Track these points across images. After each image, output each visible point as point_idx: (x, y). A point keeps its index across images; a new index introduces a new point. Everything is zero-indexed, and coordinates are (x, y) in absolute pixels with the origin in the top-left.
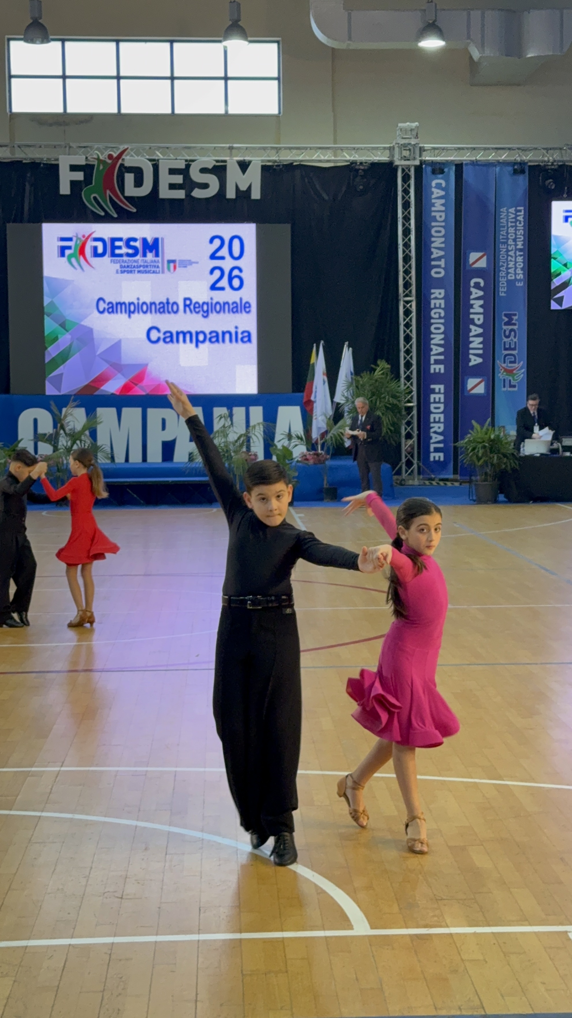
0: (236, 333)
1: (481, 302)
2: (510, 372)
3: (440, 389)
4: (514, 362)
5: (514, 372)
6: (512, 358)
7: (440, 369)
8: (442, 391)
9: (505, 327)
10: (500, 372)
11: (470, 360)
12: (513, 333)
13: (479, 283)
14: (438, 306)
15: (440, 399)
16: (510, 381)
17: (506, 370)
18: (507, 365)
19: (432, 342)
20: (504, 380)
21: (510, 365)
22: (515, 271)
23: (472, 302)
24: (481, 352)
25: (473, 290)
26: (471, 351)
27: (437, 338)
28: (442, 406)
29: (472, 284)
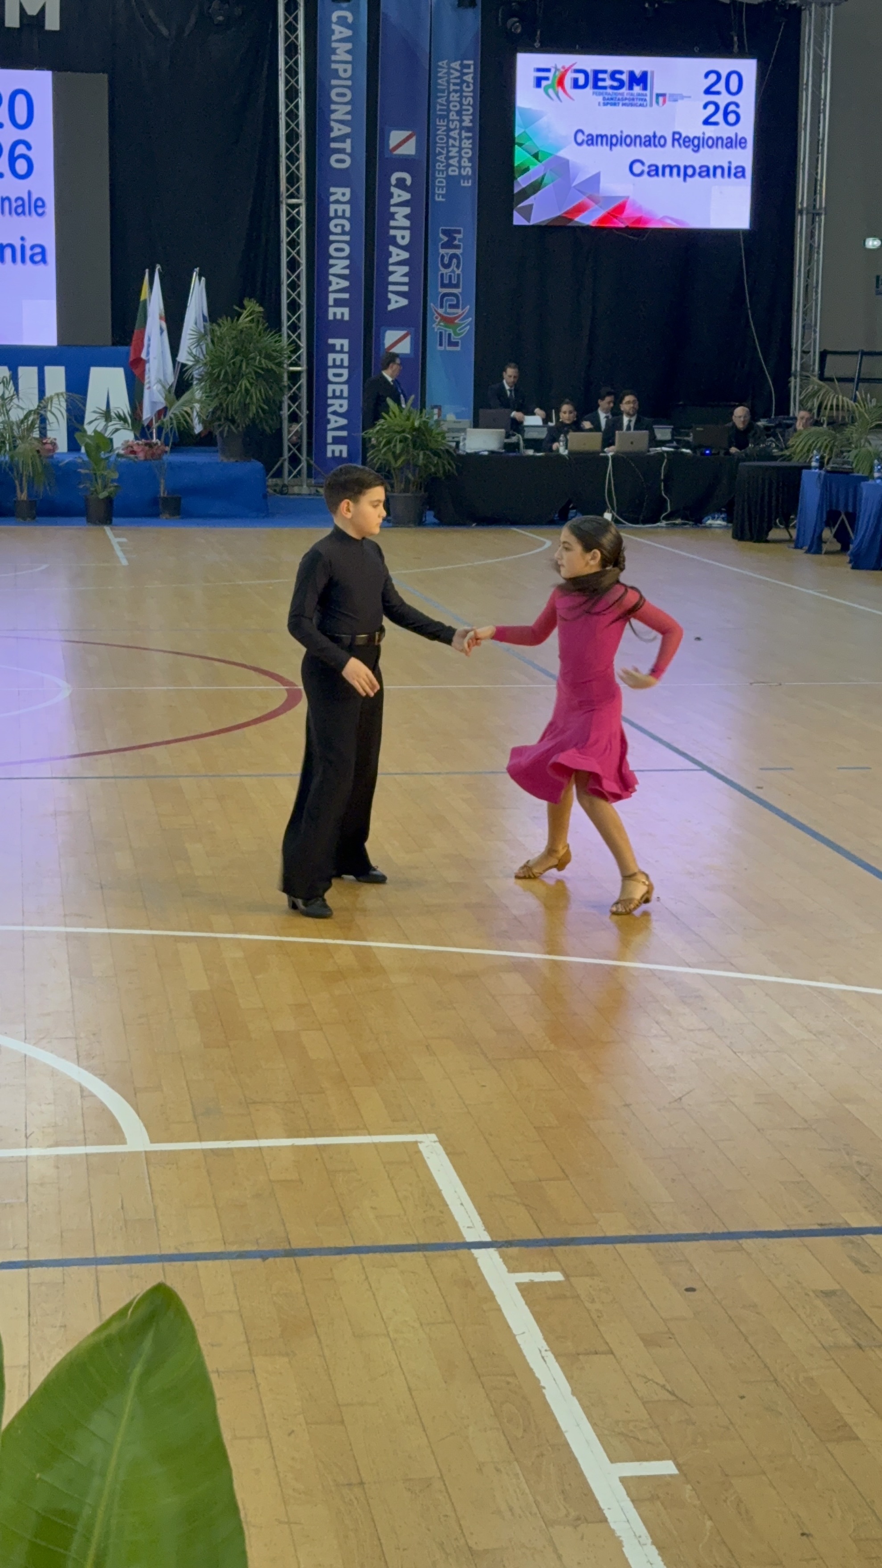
0: (23, 247)
1: (407, 210)
2: (449, 321)
3: (342, 346)
4: (456, 306)
5: (456, 321)
6: (452, 300)
7: (343, 314)
8: (346, 349)
9: (442, 251)
10: (435, 322)
11: (389, 301)
12: (455, 261)
13: (404, 180)
14: (340, 213)
15: (342, 360)
16: (450, 335)
17: (444, 319)
18: (446, 310)
19: (332, 271)
20: (441, 333)
21: (449, 310)
22: (459, 162)
23: (393, 209)
24: (405, 289)
25: (393, 190)
26: (391, 288)
27: (339, 266)
28: (345, 372)
29: (393, 181)
